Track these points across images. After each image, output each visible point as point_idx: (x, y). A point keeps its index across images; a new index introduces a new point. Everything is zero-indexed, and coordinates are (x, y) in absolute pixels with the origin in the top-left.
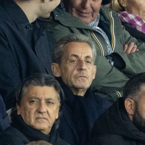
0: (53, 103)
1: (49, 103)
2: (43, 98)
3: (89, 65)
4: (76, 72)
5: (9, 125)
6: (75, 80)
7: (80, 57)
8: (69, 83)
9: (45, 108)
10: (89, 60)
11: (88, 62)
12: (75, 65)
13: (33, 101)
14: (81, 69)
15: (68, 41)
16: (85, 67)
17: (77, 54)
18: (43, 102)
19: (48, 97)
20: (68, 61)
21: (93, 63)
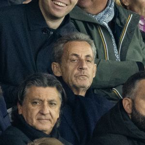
0: (55, 104)
1: (52, 104)
2: (46, 100)
3: (90, 64)
4: (76, 71)
5: (10, 125)
6: (76, 79)
7: (80, 56)
8: (70, 82)
9: (48, 109)
10: (90, 59)
11: (88, 61)
12: (75, 64)
13: (36, 103)
14: (82, 69)
15: (68, 40)
16: (85, 66)
17: (77, 53)
18: (46, 103)
19: (50, 98)
20: (69, 61)
21: (93, 62)
